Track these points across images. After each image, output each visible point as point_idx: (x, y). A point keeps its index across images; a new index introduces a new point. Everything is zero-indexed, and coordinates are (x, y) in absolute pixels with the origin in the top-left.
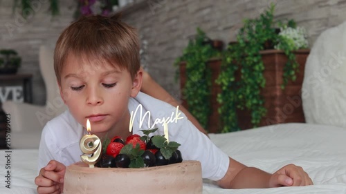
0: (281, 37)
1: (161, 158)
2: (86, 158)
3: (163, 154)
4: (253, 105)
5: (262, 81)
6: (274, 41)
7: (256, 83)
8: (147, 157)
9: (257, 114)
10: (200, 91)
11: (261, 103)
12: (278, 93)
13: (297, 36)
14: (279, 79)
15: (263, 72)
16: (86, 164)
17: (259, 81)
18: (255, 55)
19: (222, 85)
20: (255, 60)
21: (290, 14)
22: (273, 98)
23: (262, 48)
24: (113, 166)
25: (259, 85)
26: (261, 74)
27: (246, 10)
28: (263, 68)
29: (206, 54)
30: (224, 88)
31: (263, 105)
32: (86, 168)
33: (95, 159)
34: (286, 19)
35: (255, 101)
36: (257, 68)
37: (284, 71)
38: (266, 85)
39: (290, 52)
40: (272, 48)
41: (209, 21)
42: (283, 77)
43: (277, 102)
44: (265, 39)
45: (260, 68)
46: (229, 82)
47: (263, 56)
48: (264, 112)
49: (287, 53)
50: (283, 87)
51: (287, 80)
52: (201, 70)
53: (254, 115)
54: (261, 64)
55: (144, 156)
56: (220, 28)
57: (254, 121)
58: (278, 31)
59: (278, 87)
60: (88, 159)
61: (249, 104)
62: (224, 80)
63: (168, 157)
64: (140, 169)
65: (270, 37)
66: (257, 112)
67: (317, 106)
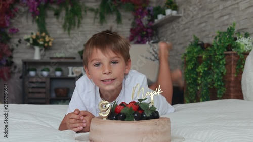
0: (237, 43)
1: (145, 116)
2: (101, 114)
3: (146, 114)
4: (218, 85)
5: (224, 70)
6: (233, 46)
7: (220, 72)
8: (136, 115)
9: (220, 92)
10: (192, 75)
11: (223, 84)
12: (232, 79)
13: (247, 43)
14: (233, 70)
15: (225, 65)
16: (101, 118)
17: (222, 71)
18: (221, 54)
19: (200, 72)
20: (220, 57)
21: (247, 29)
22: (230, 82)
23: (225, 50)
24: (117, 119)
25: (222, 73)
26: (224, 67)
27: (224, 25)
28: (225, 63)
29: (197, 52)
30: (201, 74)
31: (224, 86)
32: (101, 120)
33: (106, 115)
34: (244, 32)
35: (219, 83)
36: (221, 62)
37: (237, 65)
38: (226, 73)
39: (241, 53)
40: (231, 50)
41: (205, 31)
42: (236, 69)
43: (232, 85)
44: (227, 44)
45: (223, 62)
46: (204, 70)
47: (226, 54)
48: (224, 90)
49: (239, 54)
50: (235, 76)
51: (238, 71)
52: (193, 62)
53: (218, 92)
54: (224, 60)
55: (134, 114)
56: (210, 36)
57: (218, 96)
58: (236, 39)
59: (232, 75)
60: (102, 115)
61: (215, 85)
62: (201, 69)
63: (148, 115)
64: (132, 122)
65: (230, 43)
66: (220, 90)
67: (248, 89)
